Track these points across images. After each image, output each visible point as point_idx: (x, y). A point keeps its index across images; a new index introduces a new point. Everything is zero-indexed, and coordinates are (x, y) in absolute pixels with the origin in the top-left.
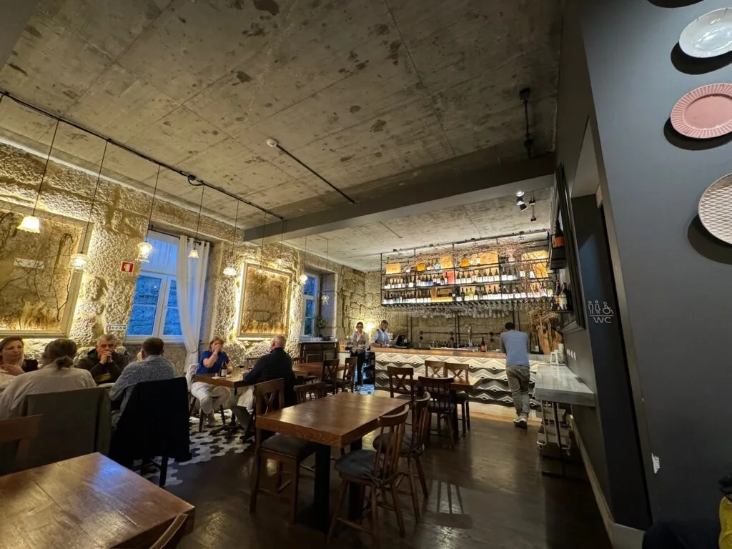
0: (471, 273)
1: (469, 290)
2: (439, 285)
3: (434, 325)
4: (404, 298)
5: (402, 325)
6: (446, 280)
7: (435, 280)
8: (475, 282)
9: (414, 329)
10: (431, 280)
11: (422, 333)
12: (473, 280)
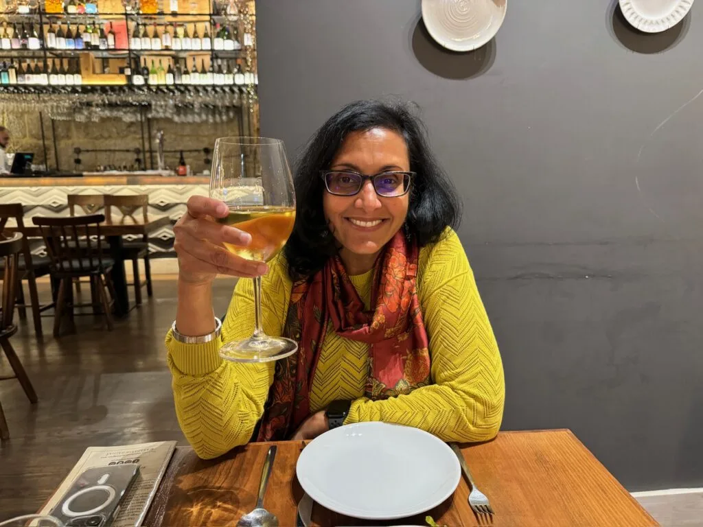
0: (160, 29)
1: (157, 64)
2: (96, 48)
3: (102, 137)
4: (19, 72)
5: (33, 136)
6: (111, 38)
7: (86, 38)
8: (167, 49)
9: (63, 144)
10: (78, 36)
11: (78, 151)
12: (164, 44)
